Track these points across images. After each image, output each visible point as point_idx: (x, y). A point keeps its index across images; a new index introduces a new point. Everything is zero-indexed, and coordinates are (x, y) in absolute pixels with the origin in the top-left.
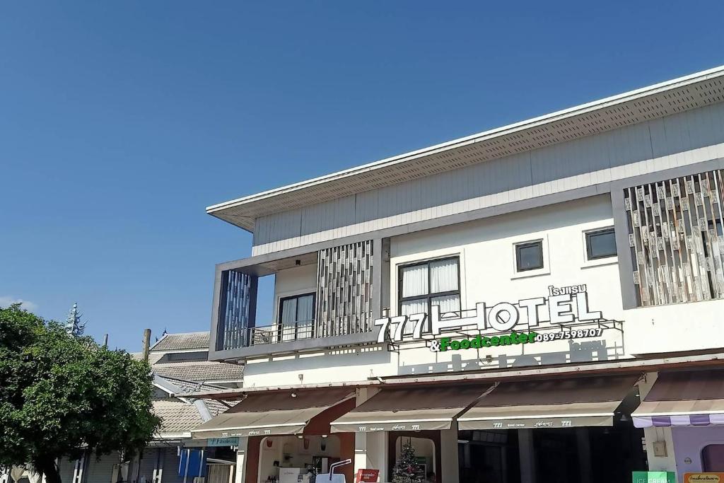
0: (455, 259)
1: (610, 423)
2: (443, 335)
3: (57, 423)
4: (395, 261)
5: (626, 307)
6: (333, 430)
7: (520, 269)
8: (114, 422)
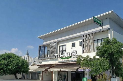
0: (65, 45)
1: (76, 70)
2: (62, 57)
3: (13, 69)
4: (59, 45)
5: (82, 53)
6: (48, 71)
7: (72, 47)
8: (21, 69)
